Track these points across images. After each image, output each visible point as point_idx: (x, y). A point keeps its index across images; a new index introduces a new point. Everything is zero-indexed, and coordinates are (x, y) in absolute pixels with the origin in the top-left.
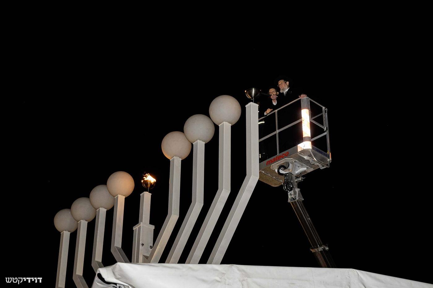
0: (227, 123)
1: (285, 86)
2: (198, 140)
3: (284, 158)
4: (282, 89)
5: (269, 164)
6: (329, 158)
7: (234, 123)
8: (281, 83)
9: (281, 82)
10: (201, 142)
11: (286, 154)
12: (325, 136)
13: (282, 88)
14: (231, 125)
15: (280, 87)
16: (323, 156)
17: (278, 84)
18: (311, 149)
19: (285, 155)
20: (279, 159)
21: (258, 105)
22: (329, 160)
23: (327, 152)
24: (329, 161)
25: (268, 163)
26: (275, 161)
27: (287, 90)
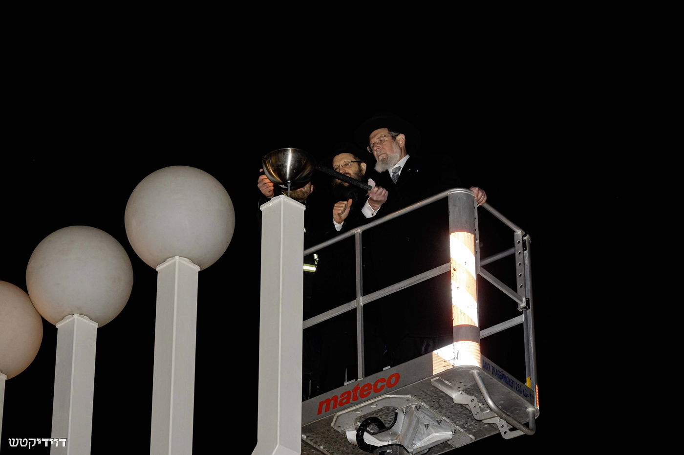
0: (186, 262)
1: (392, 150)
2: (76, 316)
3: (383, 391)
4: (383, 160)
5: (327, 409)
6: (532, 403)
7: (208, 264)
8: (378, 141)
9: (378, 136)
10: (86, 321)
11: (390, 378)
12: (520, 327)
13: (380, 158)
14: (197, 269)
15: (375, 153)
16: (514, 395)
17: (368, 142)
18: (477, 368)
19: (385, 383)
20: (363, 394)
21: (304, 208)
22: (533, 409)
23: (524, 381)
24: (534, 413)
25: (325, 405)
26: (348, 402)
27: (402, 163)
